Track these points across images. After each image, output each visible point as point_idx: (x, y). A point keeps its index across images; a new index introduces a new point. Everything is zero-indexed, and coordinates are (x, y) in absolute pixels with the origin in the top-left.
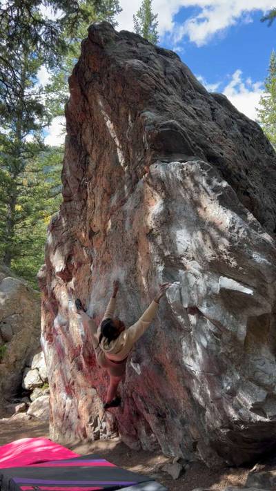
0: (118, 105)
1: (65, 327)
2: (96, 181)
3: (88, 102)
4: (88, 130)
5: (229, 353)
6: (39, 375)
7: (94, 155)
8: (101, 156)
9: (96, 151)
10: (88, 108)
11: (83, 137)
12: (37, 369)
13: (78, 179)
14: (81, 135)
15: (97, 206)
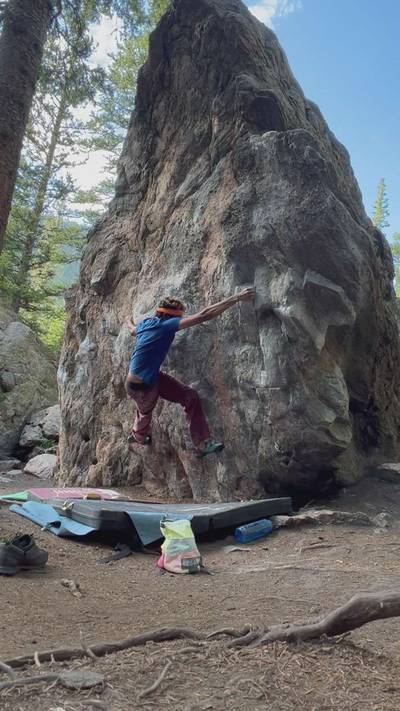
0: (208, 66)
1: (93, 353)
2: (163, 167)
3: (169, 66)
4: (162, 104)
5: (302, 363)
6: (43, 432)
7: (166, 134)
8: (174, 134)
9: (169, 129)
10: (167, 73)
11: (155, 112)
12: (41, 426)
13: (139, 165)
14: (152, 110)
15: (158, 199)
